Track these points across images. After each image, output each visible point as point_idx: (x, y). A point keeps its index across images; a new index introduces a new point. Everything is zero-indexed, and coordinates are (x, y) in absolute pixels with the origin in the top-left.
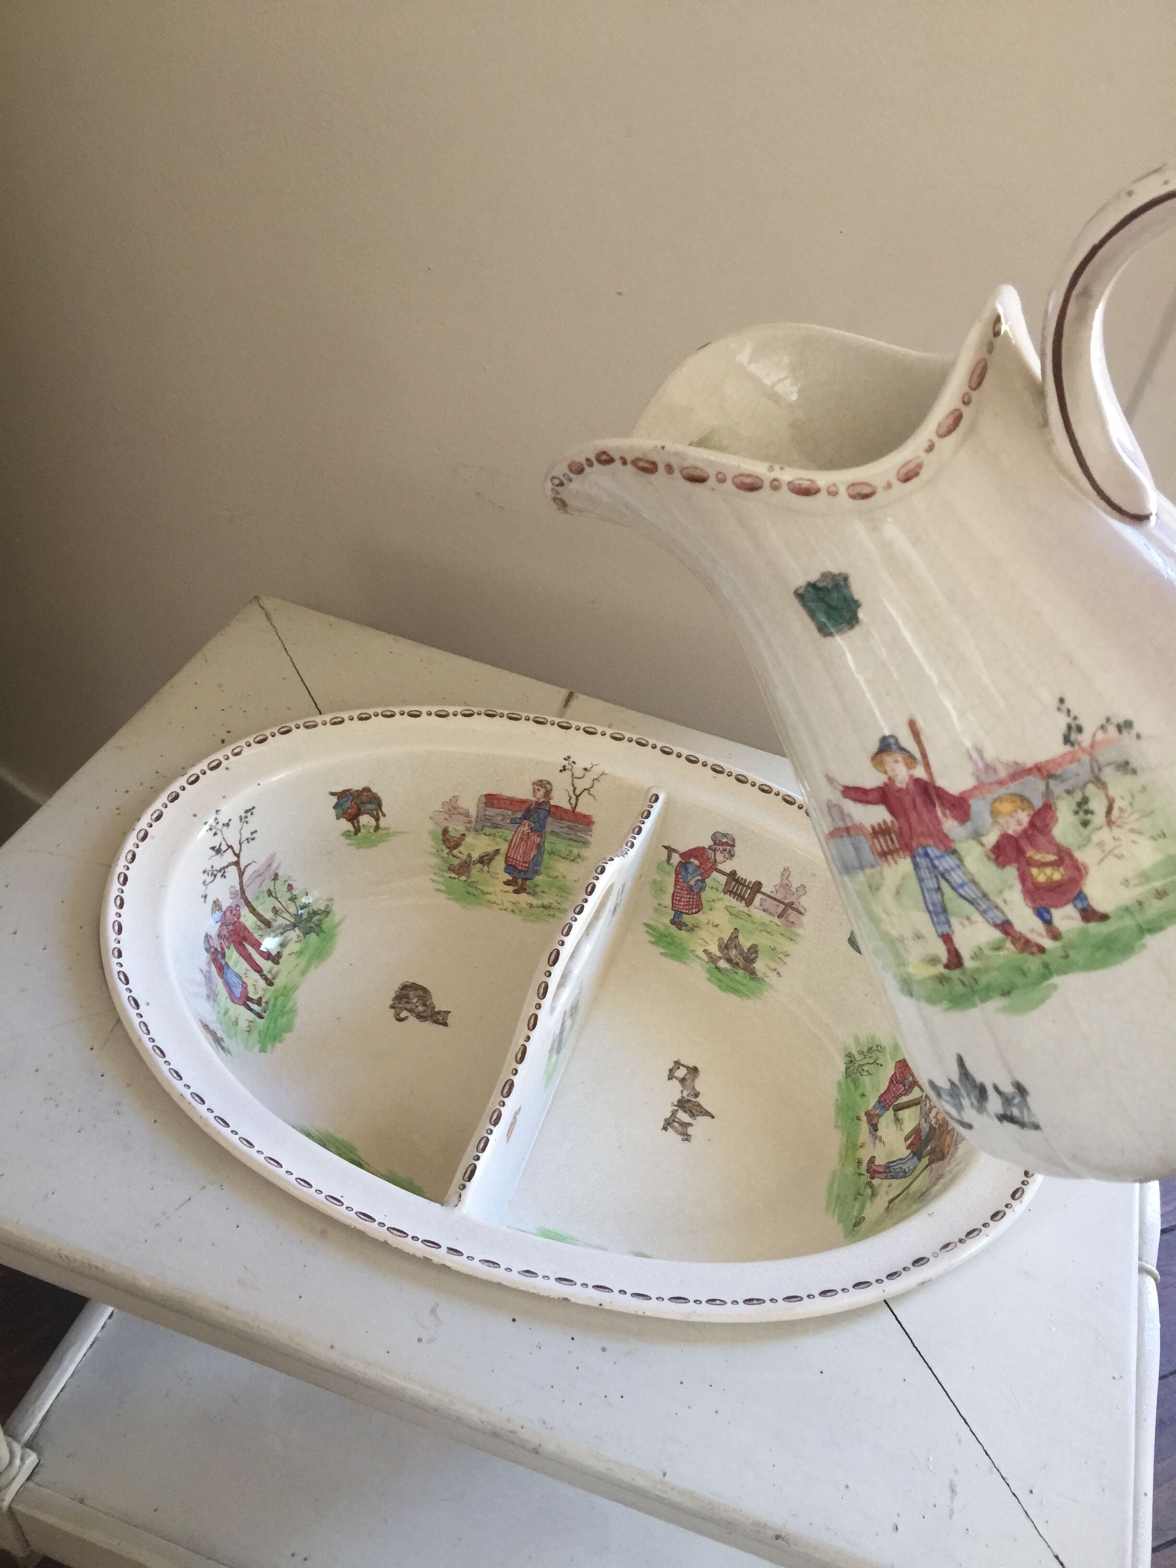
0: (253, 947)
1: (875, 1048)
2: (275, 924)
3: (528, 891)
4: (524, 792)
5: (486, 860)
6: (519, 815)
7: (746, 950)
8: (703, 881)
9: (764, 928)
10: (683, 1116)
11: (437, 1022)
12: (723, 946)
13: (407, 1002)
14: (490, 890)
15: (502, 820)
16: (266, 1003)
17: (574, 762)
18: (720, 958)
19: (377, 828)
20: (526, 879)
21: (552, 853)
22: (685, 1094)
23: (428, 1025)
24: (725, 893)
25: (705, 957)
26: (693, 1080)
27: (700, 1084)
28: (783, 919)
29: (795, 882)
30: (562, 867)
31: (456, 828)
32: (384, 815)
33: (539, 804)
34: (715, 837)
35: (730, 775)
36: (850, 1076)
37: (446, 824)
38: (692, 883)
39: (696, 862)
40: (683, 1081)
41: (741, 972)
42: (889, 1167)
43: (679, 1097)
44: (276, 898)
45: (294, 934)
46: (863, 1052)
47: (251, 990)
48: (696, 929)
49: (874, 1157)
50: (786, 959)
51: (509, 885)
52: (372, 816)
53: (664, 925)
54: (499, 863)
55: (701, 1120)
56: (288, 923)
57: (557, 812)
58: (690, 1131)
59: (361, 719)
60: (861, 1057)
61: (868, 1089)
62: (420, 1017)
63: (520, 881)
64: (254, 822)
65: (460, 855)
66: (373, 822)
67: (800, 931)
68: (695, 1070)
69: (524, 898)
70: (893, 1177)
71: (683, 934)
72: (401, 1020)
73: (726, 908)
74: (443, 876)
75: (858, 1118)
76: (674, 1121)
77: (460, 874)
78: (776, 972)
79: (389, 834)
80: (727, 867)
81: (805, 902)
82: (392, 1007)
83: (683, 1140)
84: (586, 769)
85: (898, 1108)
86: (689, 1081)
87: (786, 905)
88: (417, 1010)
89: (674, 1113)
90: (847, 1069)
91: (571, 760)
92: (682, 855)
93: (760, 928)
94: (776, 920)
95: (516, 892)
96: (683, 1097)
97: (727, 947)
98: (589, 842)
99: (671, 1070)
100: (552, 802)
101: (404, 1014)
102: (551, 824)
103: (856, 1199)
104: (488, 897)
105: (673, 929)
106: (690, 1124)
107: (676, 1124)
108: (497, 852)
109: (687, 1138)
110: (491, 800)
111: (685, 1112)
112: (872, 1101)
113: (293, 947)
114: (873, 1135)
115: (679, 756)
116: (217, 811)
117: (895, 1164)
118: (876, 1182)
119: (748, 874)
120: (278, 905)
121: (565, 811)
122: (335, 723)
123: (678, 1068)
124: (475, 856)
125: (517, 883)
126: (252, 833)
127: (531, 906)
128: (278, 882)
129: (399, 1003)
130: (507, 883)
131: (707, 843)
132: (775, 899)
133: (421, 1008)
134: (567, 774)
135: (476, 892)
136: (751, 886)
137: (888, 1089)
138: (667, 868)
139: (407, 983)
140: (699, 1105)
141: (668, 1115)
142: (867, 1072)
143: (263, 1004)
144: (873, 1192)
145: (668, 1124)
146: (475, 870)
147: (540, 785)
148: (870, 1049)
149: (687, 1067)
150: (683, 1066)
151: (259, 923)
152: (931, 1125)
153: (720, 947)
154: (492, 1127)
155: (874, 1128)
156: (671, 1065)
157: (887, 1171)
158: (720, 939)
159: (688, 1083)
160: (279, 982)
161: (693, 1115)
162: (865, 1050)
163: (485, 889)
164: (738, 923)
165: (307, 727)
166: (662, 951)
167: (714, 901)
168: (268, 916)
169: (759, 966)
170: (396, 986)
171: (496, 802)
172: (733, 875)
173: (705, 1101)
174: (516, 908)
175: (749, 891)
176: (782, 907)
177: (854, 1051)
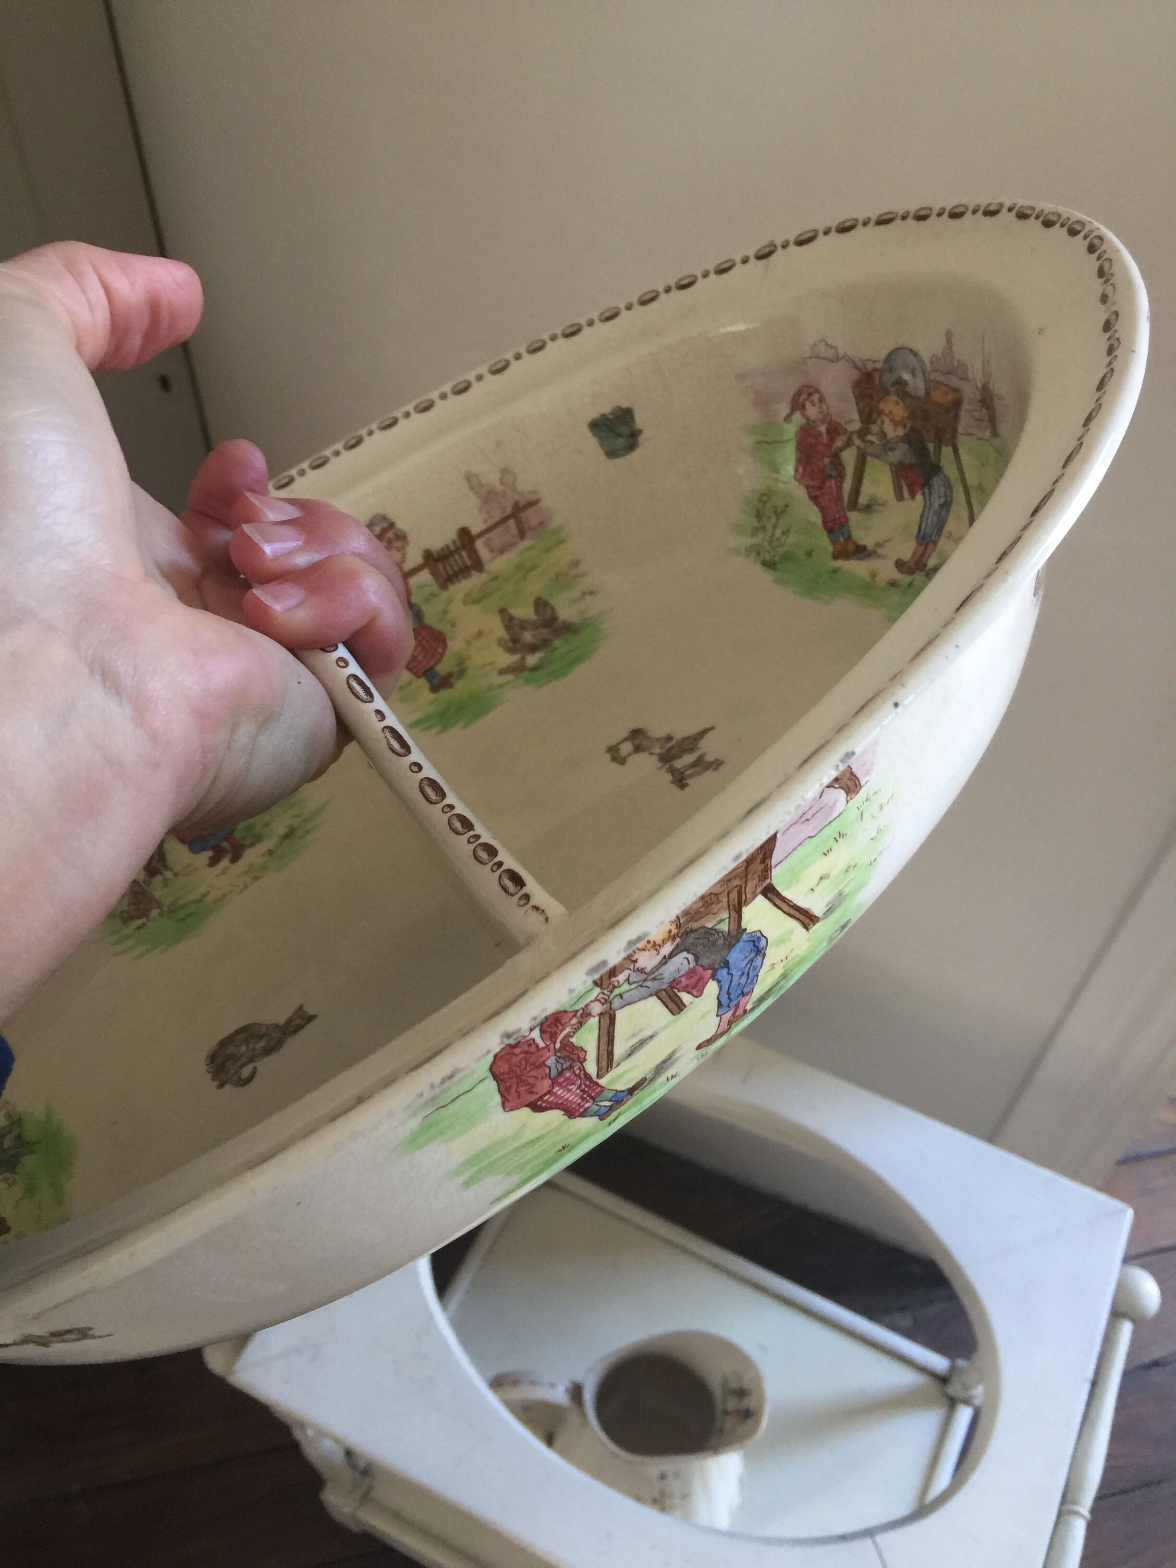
1: (760, 506)
9: (524, 570)
10: (684, 761)
14: (202, 889)
22: (656, 750)
23: (293, 1043)
24: (445, 588)
26: (647, 738)
27: (659, 731)
28: (528, 534)
29: (492, 478)
36: (775, 563)
40: (637, 749)
43: (655, 759)
46: (755, 527)
48: (466, 665)
50: (581, 568)
55: (706, 742)
58: (710, 758)
60: (760, 532)
61: (807, 544)
67: (557, 521)
68: (636, 733)
73: (465, 602)
76: (682, 773)
78: (587, 595)
81: (524, 485)
83: (715, 770)
86: (644, 743)
87: (513, 515)
89: (672, 771)
90: (764, 563)
94: (524, 545)
96: (659, 755)
99: (614, 759)
104: (209, 899)
106: (701, 756)
107: (688, 773)
109: (716, 764)
111: (680, 757)
119: (441, 536)
132: (497, 524)
136: (459, 544)
140: (685, 740)
141: (669, 777)
142: (784, 533)
145: (680, 781)
146: (157, 889)
148: (759, 515)
149: (626, 739)
150: (619, 745)
158: (500, 642)
161: (691, 750)
162: (757, 524)
163: (197, 894)
170: (200, 1069)
172: (431, 559)
173: (682, 730)
174: (255, 874)
175: (464, 554)
176: (511, 523)
177: (749, 541)
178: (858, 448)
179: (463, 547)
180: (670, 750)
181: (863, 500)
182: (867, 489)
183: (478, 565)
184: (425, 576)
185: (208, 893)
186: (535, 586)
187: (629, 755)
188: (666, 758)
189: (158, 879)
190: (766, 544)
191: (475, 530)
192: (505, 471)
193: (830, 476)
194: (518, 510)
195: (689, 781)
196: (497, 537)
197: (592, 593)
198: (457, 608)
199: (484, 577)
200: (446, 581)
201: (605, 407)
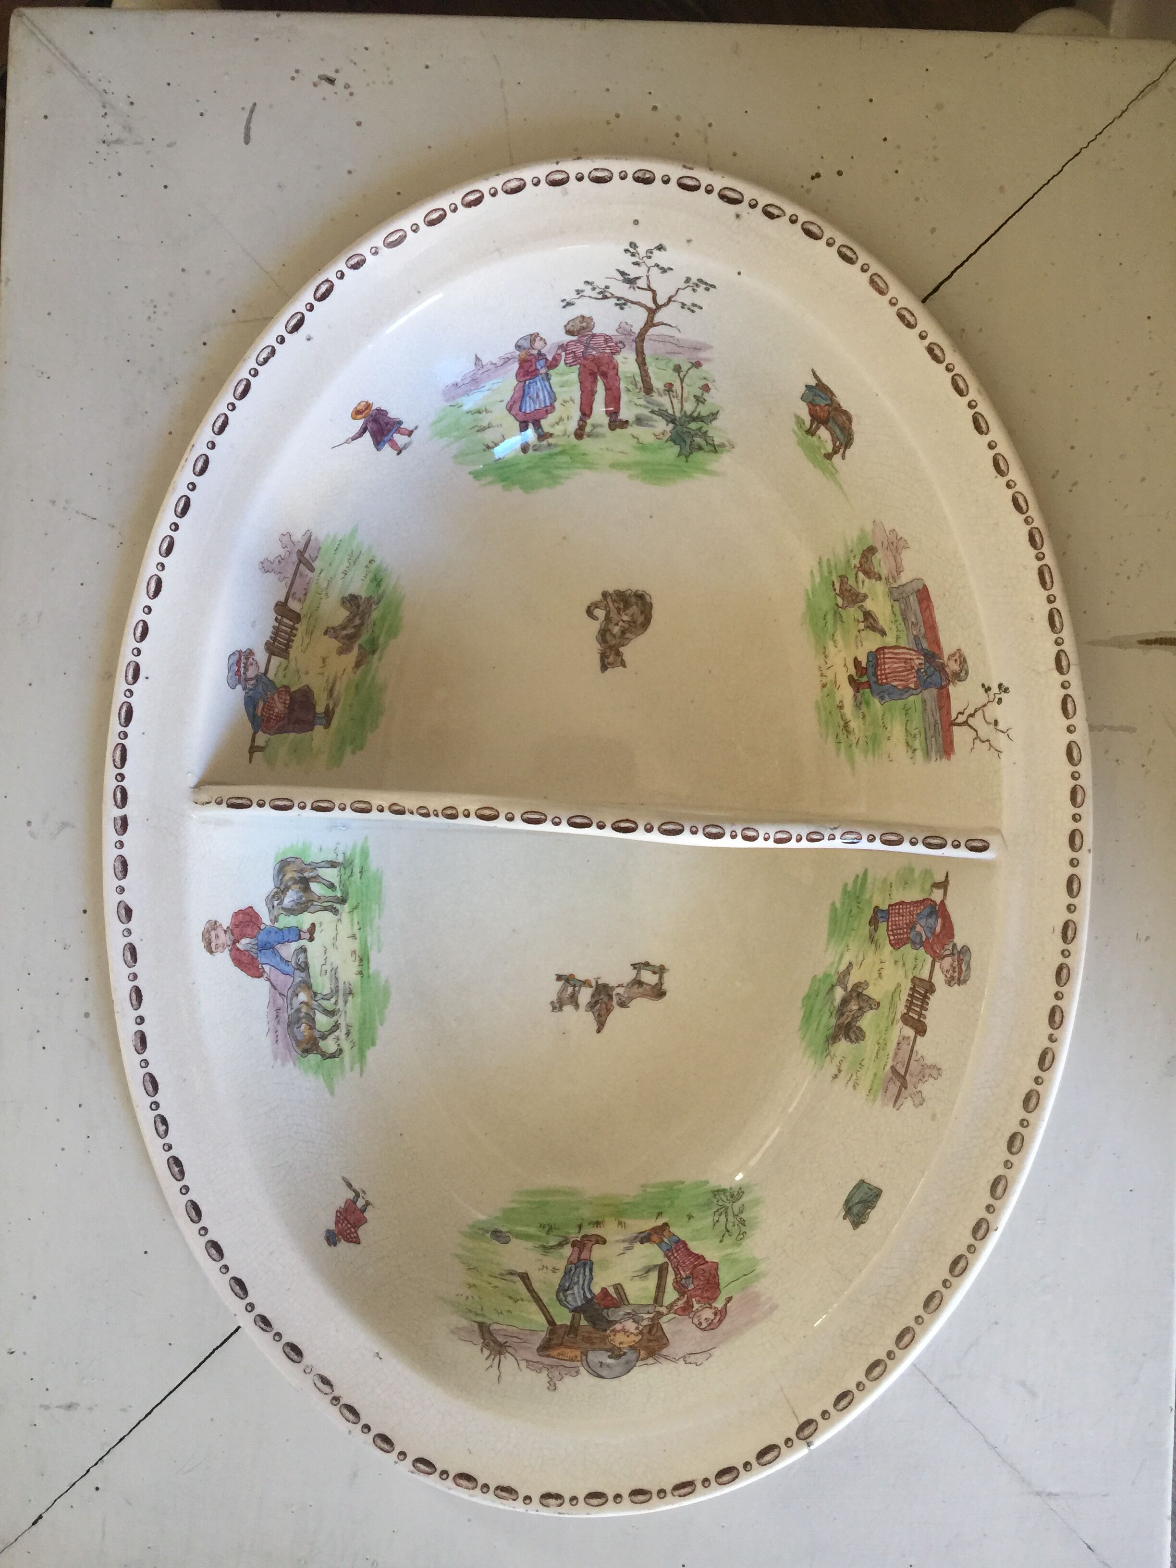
0: (606, 389)
1: (743, 1229)
2: (655, 397)
3: (859, 695)
4: (948, 643)
5: (870, 621)
6: (925, 645)
7: (858, 1024)
8: (922, 944)
9: (882, 1045)
10: (585, 996)
11: (603, 656)
12: (860, 990)
13: (618, 610)
14: (840, 643)
15: (913, 623)
16: (549, 445)
17: (1000, 701)
18: (845, 989)
19: (829, 456)
20: (870, 687)
21: (906, 710)
22: (621, 990)
23: (593, 649)
24: (913, 980)
25: (843, 967)
26: (644, 995)
27: (641, 1006)
28: (891, 1075)
29: (928, 1088)
30: (897, 730)
31: (882, 563)
32: (843, 457)
33: (942, 668)
34: (966, 950)
35: (1065, 953)
36: (715, 1196)
37: (878, 545)
38: (918, 928)
39: (938, 929)
40: (638, 982)
41: (833, 1021)
42: (585, 1265)
43: (612, 981)
44: (682, 381)
45: (662, 426)
46: (742, 1212)
47: (552, 418)
48: (873, 946)
49: (604, 1242)
50: (851, 1084)
51: (856, 667)
52: (834, 439)
53: (870, 901)
54: (872, 642)
55: (588, 1019)
56: (670, 412)
57: (944, 700)
58: (568, 1009)
59: (930, 350)
60: (736, 1211)
61: (696, 1224)
62: (603, 634)
63: (865, 679)
64: (701, 297)
65: (861, 585)
66: (830, 448)
67: (878, 1103)
68: (659, 993)
69: (846, 693)
70: (567, 1272)
71: (866, 929)
72: (589, 612)
73: (899, 985)
74: (830, 573)
75: (660, 1214)
76: (574, 986)
77: (842, 594)
78: (836, 1072)
79: (833, 474)
80: (939, 979)
81: (908, 1105)
82: (605, 595)
83: (552, 1003)
84: (996, 723)
85: (662, 1270)
86: (641, 990)
87: (904, 1077)
88: (611, 626)
89: (586, 983)
90: (724, 1191)
91: (1004, 696)
92: (942, 902)
93: (881, 1041)
94: (890, 1063)
95: (851, 679)
96: (613, 989)
97: (860, 995)
98: (930, 760)
99: (647, 964)
100: (951, 688)
101: (600, 613)
102: (930, 694)
103: (542, 1226)
104: (830, 644)
105: (869, 913)
106: (577, 1006)
107: (570, 989)
108: (883, 633)
109: (558, 1006)
110: (923, 595)
111: (593, 996)
112: (680, 1231)
113: (645, 434)
114: (636, 1238)
115: (1074, 863)
116: (660, 248)
117: (587, 1273)
118: (567, 1251)
119: (934, 1011)
120: (677, 386)
121: (949, 712)
122: (901, 317)
123: (654, 973)
124: (869, 605)
125: (861, 676)
126: (694, 305)
127: (841, 707)
128: (693, 371)
129: (614, 601)
130: (857, 662)
131: (960, 940)
132: (910, 1056)
133: (616, 630)
134: (982, 697)
135: (830, 629)
136: (921, 1019)
137: (690, 1253)
138: (928, 886)
139: (648, 597)
140: (609, 1011)
141: (581, 976)
142: (718, 1221)
143: (545, 443)
144: (552, 1247)
145: (567, 979)
146: (854, 613)
147: (960, 661)
148: (743, 1222)
149: (660, 983)
150: (661, 978)
151: (639, 379)
152: (615, 1322)
153: (857, 986)
154: (309, 806)
155: (645, 1238)
156: (656, 962)
157: (580, 1263)
158: (867, 983)
159: (636, 990)
160: (586, 444)
161: (591, 1006)
162: (743, 1216)
163: (838, 636)
164: (885, 1005)
165: (872, 282)
166: (838, 905)
167: (904, 965)
168: (657, 384)
169: (843, 1046)
170: (637, 586)
171: (925, 604)
172: (930, 988)
173: (618, 1016)
174: (828, 687)
175: (916, 1016)
176: (902, 1072)
177: (745, 1199)
179: (919, 1021)
180: (610, 997)
181: (654, 1273)
182: (651, 1282)
183: (905, 1019)
184: (925, 974)
185: (835, 646)
186: (869, 1044)
187: (638, 973)
188: (603, 990)
190: (729, 1206)
191: (919, 1038)
192: (923, 1102)
193: (687, 1278)
194: (903, 1083)
196: (905, 1051)
197: (836, 1077)
198: (900, 975)
199: (898, 1016)
200: (915, 983)
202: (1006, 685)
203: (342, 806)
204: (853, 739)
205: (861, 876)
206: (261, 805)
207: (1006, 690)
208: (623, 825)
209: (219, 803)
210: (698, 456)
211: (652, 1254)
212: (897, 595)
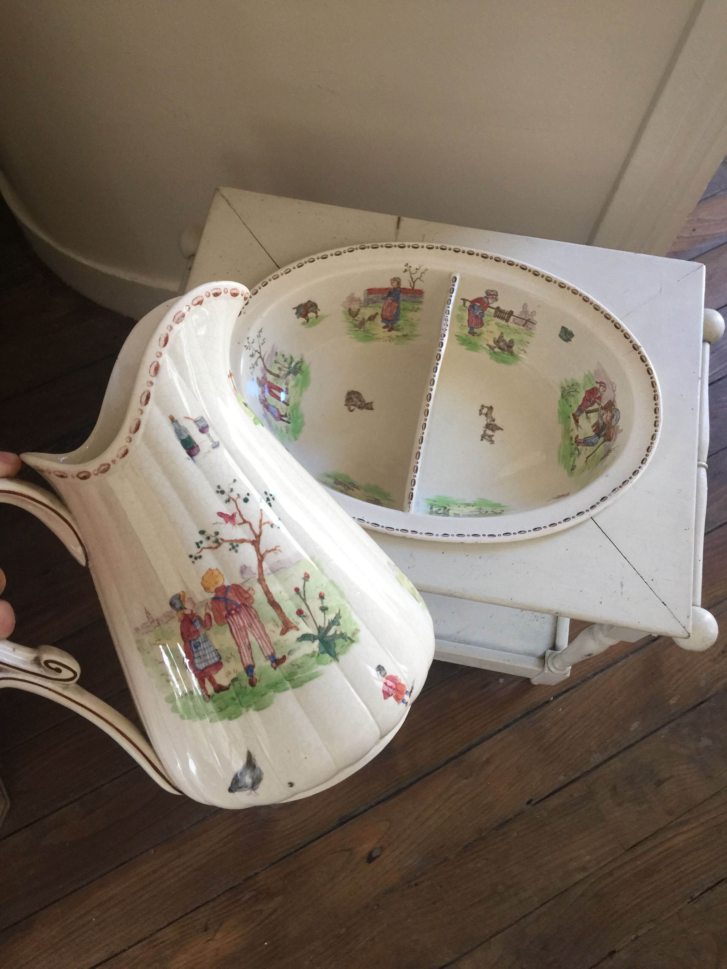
0: (275, 390)
1: (575, 384)
2: (281, 375)
3: (395, 329)
4: (387, 284)
5: (372, 318)
6: (385, 295)
7: (508, 342)
8: (483, 312)
9: (516, 332)
10: (489, 432)
11: (368, 409)
12: (496, 341)
13: (352, 401)
14: (376, 332)
15: (377, 299)
16: (289, 415)
17: (410, 267)
18: (495, 347)
19: (317, 317)
20: (393, 324)
21: (404, 309)
22: (489, 420)
23: (365, 412)
24: (495, 317)
25: (488, 348)
26: (491, 413)
27: (495, 414)
28: (525, 327)
29: (530, 310)
30: (410, 315)
31: (355, 307)
32: (319, 310)
33: (395, 289)
34: (487, 292)
35: (491, 258)
36: (564, 398)
37: (349, 307)
38: (478, 314)
39: (478, 304)
40: (486, 415)
41: (506, 353)
42: (585, 440)
43: (485, 423)
44: (279, 363)
45: (290, 377)
46: (569, 386)
47: (281, 411)
48: (481, 335)
49: (578, 436)
50: (528, 345)
51: (385, 328)
52: (313, 312)
53: (466, 335)
54: (379, 319)
55: (498, 432)
56: (286, 372)
57: (405, 291)
58: (493, 438)
59: (299, 267)
60: (569, 388)
61: (572, 404)
62: (360, 407)
63: (390, 325)
64: (263, 335)
65: (359, 319)
66: (314, 315)
67: (534, 332)
68: (491, 408)
69: (394, 333)
70: (587, 445)
71: (476, 337)
72: (351, 411)
73: (496, 324)
74: (352, 331)
75: (569, 417)
76: (485, 435)
77: (360, 328)
78: (523, 351)
79: (323, 317)
80: (495, 305)
81: (535, 318)
82: (346, 405)
83: (491, 444)
84: (417, 269)
85: (588, 412)
86: (489, 414)
87: (526, 320)
88: (358, 405)
89: (485, 432)
90: (562, 394)
91: (409, 265)
92: (470, 302)
93: (514, 332)
94: (522, 327)
95: (389, 331)
96: (488, 423)
97: (498, 342)
98: (423, 301)
99: (480, 411)
100: (402, 287)
101: (352, 408)
102: (402, 297)
103: (571, 456)
104: (376, 336)
105: (470, 336)
106: (493, 436)
107: (486, 437)
108: (377, 314)
109: (492, 442)
110: (370, 291)
111: (489, 430)
112: (575, 408)
113: (292, 383)
114: (577, 425)
115: (464, 252)
116: (248, 338)
117: (588, 439)
118: (580, 447)
119: (505, 307)
120: (280, 366)
121: (409, 290)
122: (287, 273)
123: (483, 409)
124: (366, 318)
125: (389, 326)
126: (264, 340)
127: (398, 336)
128: (278, 356)
129: (349, 403)
130: (384, 327)
131: (483, 295)
132: (521, 318)
133: (359, 403)
134: (408, 273)
135: (370, 335)
136: (508, 313)
137: (583, 403)
138: (464, 308)
139: (350, 392)
140: (496, 425)
141: (482, 433)
142: (572, 395)
143: (288, 416)
144: (578, 452)
145: (483, 437)
146: (367, 325)
147: (394, 280)
148: (573, 385)
149: (487, 407)
150: (485, 407)
151: (275, 377)
152: (604, 422)
153: (494, 342)
154: (415, 474)
155: (577, 421)
156: (480, 408)
157: (585, 442)
158: (494, 338)
159: (489, 416)
160: (291, 403)
161: (493, 430)
162: (570, 386)
163: (374, 332)
164: (502, 330)
165: (274, 279)
166: (466, 347)
168: (277, 372)
169: (515, 349)
170: (345, 394)
171: (373, 291)
172: (498, 309)
173: (498, 422)
174: (390, 339)
175: (507, 315)
176: (524, 321)
177: (565, 385)
178: (599, 408)
179: (508, 314)
180: (491, 424)
181: (589, 414)
182: (591, 415)
183: (507, 321)
184: (493, 311)
185: (377, 334)
186: (515, 337)
187: (483, 414)
188: (488, 426)
189: (369, 322)
190: (567, 391)
191: (514, 314)
192: (534, 311)
193: (590, 402)
194: (528, 321)
195: (484, 439)
196: (518, 320)
197: (525, 352)
198: (492, 323)
199: (506, 324)
200: (496, 316)
201: (570, 328)
202: (405, 264)
203: (417, 463)
204: (410, 334)
205: (457, 338)
206: (413, 489)
207: (407, 264)
208: (438, 358)
209: (410, 503)
210: (303, 368)
211: (582, 419)
212: (368, 303)
